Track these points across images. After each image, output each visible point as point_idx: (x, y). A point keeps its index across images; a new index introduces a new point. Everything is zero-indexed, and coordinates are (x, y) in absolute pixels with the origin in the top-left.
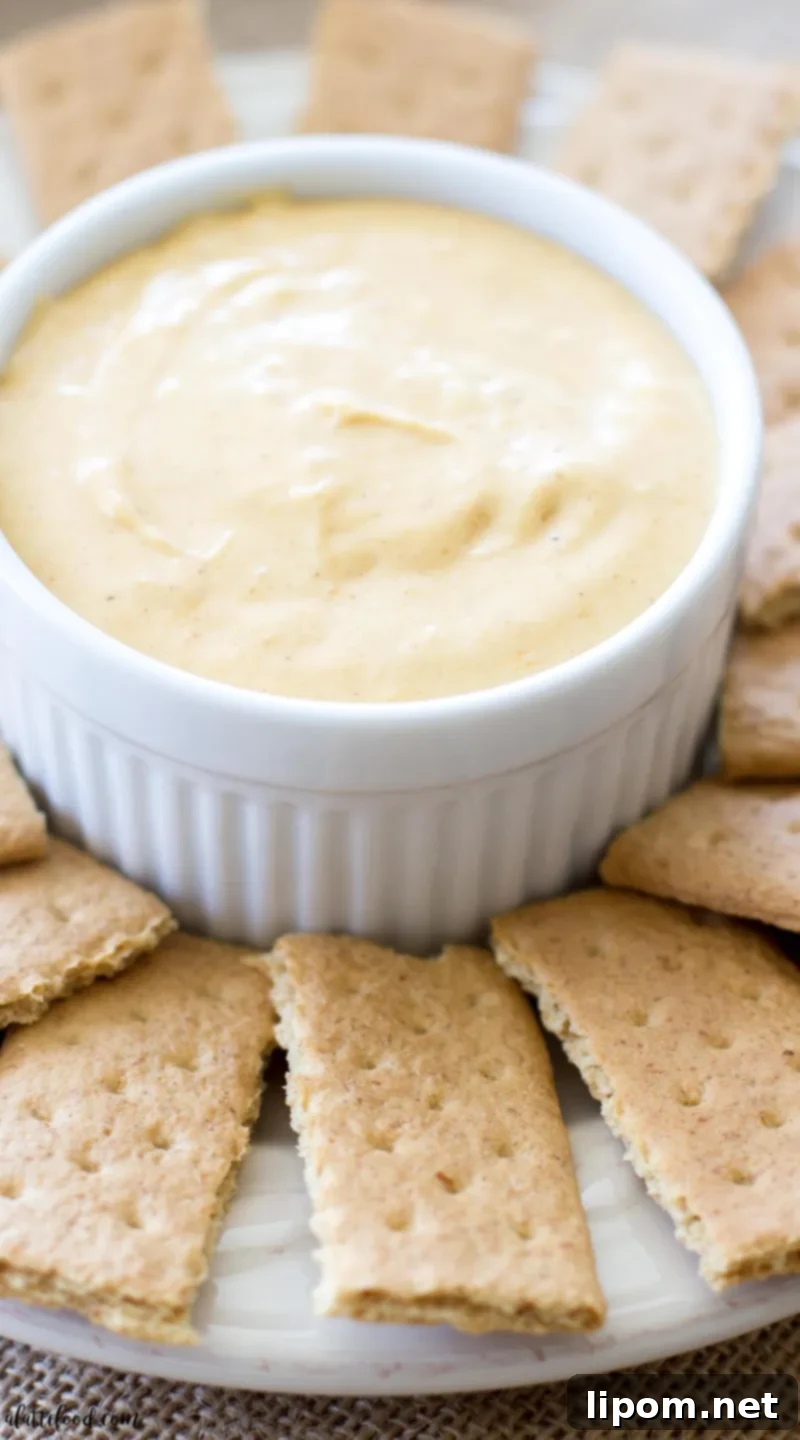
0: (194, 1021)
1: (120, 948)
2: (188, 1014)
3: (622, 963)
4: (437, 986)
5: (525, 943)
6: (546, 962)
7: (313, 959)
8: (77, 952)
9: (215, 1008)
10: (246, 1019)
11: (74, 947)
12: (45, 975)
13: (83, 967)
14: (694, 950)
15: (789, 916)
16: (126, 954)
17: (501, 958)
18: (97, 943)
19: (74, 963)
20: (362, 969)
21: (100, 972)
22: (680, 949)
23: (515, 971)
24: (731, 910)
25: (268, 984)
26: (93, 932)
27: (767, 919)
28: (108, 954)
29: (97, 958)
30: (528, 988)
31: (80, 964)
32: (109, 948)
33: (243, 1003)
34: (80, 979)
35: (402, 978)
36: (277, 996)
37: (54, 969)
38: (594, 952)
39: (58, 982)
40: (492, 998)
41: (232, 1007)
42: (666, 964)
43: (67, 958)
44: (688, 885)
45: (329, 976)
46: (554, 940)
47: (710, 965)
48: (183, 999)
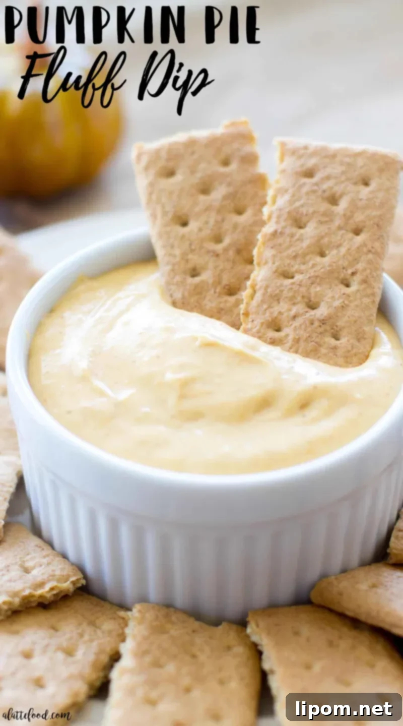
0: (81, 635)
1: (52, 589)
2: (80, 631)
3: (308, 640)
4: (211, 638)
5: (261, 624)
6: (269, 633)
7: (150, 616)
8: (30, 588)
9: (95, 631)
10: (108, 639)
11: (28, 585)
12: (10, 596)
13: (31, 596)
14: (347, 639)
15: (396, 626)
16: (55, 592)
17: (249, 630)
18: (42, 585)
19: (27, 592)
20: (173, 623)
21: (41, 600)
22: (340, 638)
23: (255, 638)
24: (370, 621)
25: (126, 625)
26: (39, 579)
27: (386, 627)
28: (44, 591)
29: (39, 592)
30: (260, 648)
31: (30, 593)
32: (47, 587)
33: (110, 632)
34: (29, 602)
35: (194, 631)
36: (128, 631)
37: (15, 594)
38: (297, 633)
39: (17, 601)
40: (240, 650)
41: (103, 632)
42: (331, 644)
43: (23, 590)
44: (351, 606)
45: (155, 624)
46: (276, 625)
47: (353, 648)
48: (80, 624)
